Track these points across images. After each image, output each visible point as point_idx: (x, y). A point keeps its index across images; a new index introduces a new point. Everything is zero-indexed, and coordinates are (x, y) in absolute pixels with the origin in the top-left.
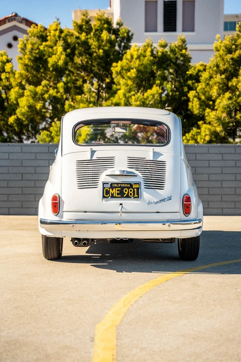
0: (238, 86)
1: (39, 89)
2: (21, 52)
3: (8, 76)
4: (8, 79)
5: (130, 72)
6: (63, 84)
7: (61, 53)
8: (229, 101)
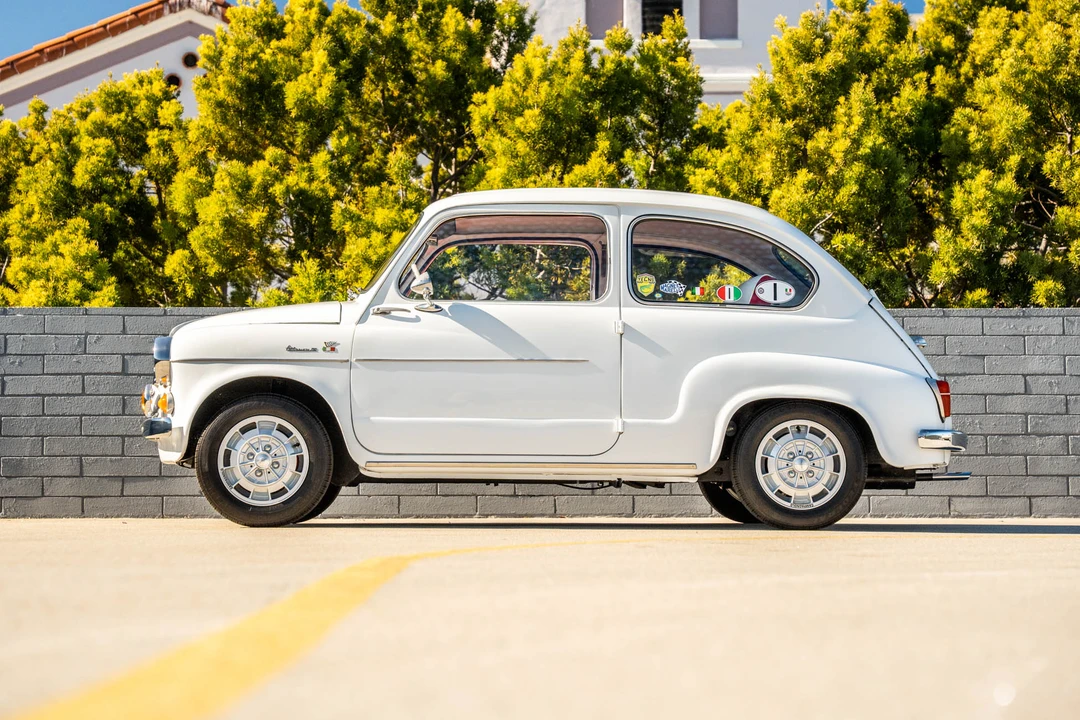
0: (832, 151)
1: (258, 170)
2: (207, 69)
3: (166, 138)
4: (166, 147)
5: (521, 115)
6: (329, 157)
7: (324, 69)
8: (806, 192)
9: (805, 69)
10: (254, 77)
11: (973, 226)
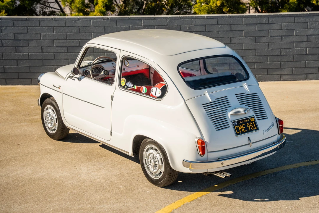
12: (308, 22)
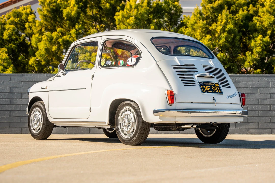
0: (217, 29)
1: (55, 34)
2: (41, 5)
3: (30, 25)
4: (30, 27)
5: (129, 19)
6: (75, 31)
7: (74, 5)
8: (209, 42)
9: (210, 6)
10: (54, 8)
11: (257, 51)
12: (270, 82)
